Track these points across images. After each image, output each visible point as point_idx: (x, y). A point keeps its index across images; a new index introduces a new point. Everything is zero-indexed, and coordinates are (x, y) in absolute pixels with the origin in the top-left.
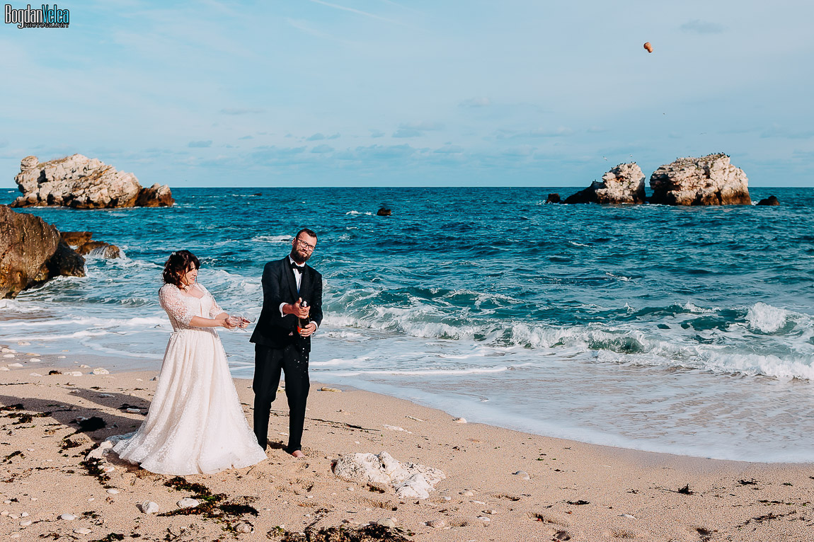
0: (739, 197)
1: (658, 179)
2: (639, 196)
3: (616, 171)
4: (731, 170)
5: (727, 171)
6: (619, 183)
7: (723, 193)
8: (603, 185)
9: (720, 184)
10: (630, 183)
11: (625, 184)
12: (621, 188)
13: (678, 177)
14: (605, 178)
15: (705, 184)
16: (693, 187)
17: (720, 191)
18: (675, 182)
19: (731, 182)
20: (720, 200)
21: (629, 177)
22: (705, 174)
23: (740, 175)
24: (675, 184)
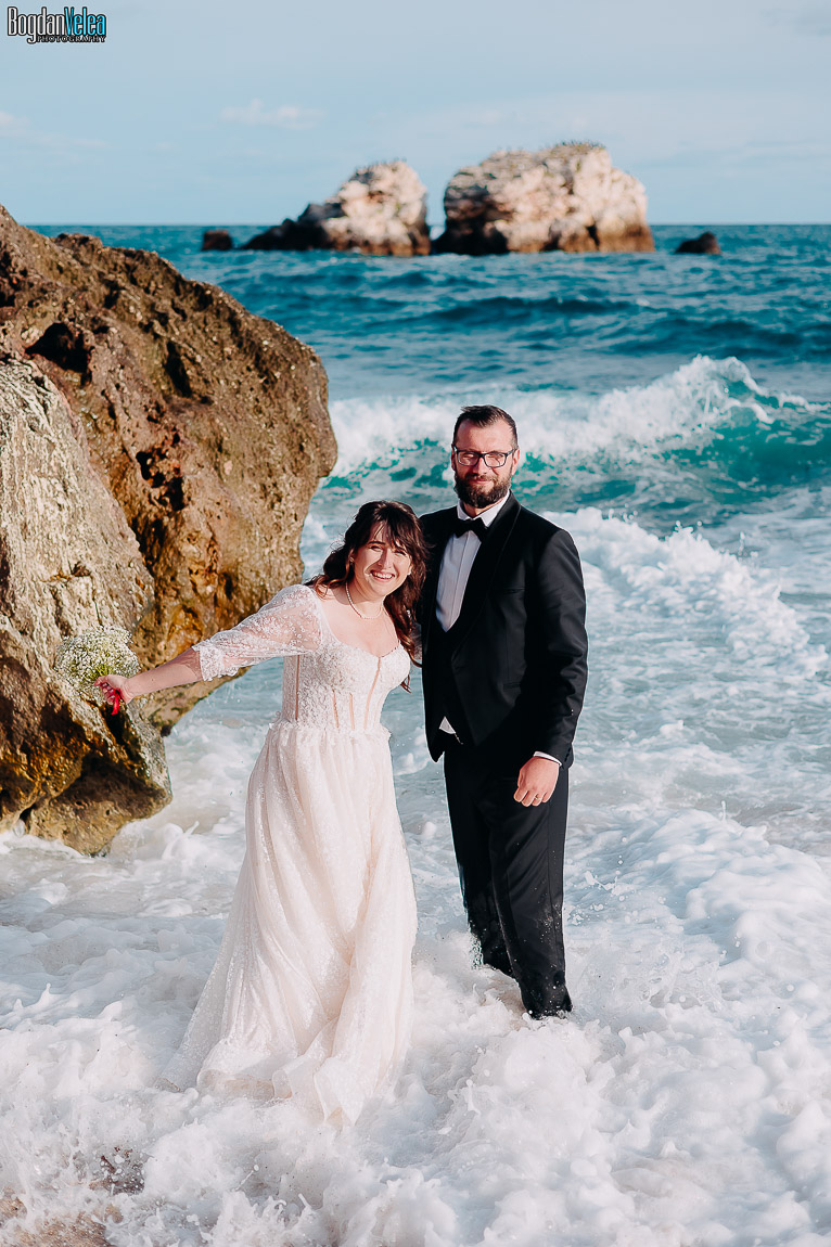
0: (633, 235)
1: (465, 197)
2: (420, 239)
3: (366, 177)
4: (616, 175)
5: (607, 180)
6: (374, 206)
7: (602, 228)
9: (596, 209)
10: (399, 207)
11: (389, 209)
12: (380, 217)
13: (510, 192)
14: (344, 194)
15: (564, 209)
16: (539, 215)
17: (595, 222)
18: (502, 204)
19: (616, 205)
20: (597, 242)
21: (396, 193)
22: (564, 186)
23: (633, 187)
24: (501, 209)
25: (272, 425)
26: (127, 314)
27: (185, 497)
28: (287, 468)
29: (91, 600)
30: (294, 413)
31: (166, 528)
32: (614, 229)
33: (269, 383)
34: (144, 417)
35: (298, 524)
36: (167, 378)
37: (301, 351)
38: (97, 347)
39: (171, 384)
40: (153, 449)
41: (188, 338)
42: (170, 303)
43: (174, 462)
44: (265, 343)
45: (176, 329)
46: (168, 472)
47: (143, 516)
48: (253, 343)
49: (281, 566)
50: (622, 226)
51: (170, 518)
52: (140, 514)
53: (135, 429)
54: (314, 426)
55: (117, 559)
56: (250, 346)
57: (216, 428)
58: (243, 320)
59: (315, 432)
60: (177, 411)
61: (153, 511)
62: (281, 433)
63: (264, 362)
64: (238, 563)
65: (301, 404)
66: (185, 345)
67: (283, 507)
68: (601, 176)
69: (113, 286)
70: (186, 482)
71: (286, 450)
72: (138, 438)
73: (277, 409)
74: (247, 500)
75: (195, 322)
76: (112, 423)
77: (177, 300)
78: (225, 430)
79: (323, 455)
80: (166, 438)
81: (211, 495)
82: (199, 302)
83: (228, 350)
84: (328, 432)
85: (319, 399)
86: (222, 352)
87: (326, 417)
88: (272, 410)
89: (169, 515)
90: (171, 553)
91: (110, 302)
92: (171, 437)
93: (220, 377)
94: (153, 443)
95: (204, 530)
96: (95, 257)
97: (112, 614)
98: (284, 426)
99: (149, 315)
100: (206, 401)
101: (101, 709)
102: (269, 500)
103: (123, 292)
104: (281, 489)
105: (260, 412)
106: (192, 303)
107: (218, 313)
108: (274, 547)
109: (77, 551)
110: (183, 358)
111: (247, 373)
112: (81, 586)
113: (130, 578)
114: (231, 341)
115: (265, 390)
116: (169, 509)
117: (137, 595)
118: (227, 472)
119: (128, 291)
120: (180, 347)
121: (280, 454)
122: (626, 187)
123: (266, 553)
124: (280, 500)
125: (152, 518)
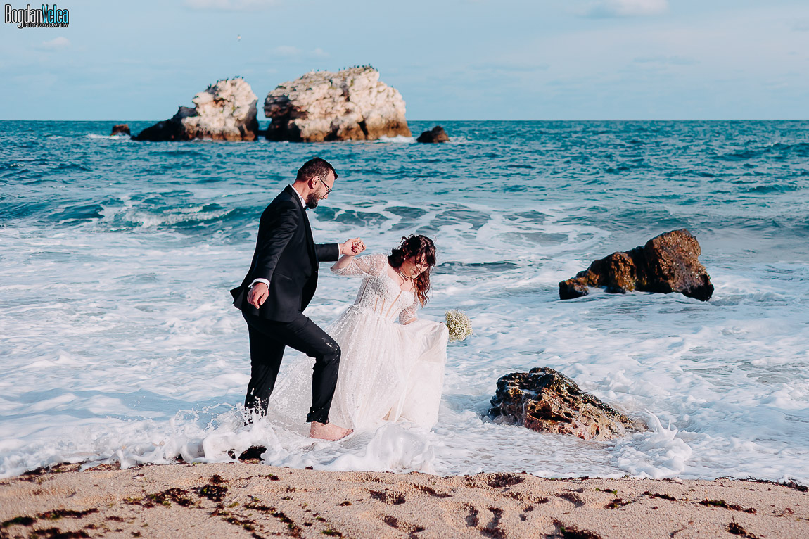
0: (393, 128)
1: (275, 103)
2: (250, 127)
3: (212, 90)
4: (381, 89)
5: (374, 92)
6: (218, 108)
7: (369, 123)
8: (194, 113)
9: (365, 111)
10: (235, 109)
11: (228, 111)
12: (221, 116)
13: (302, 99)
14: (197, 101)
15: (343, 110)
16: (326, 114)
17: (364, 119)
18: (299, 108)
19: (381, 107)
20: (366, 133)
21: (233, 100)
22: (343, 95)
23: (393, 96)
24: (298, 110)
32: (378, 123)
50: (384, 121)
68: (370, 89)
122: (388, 96)
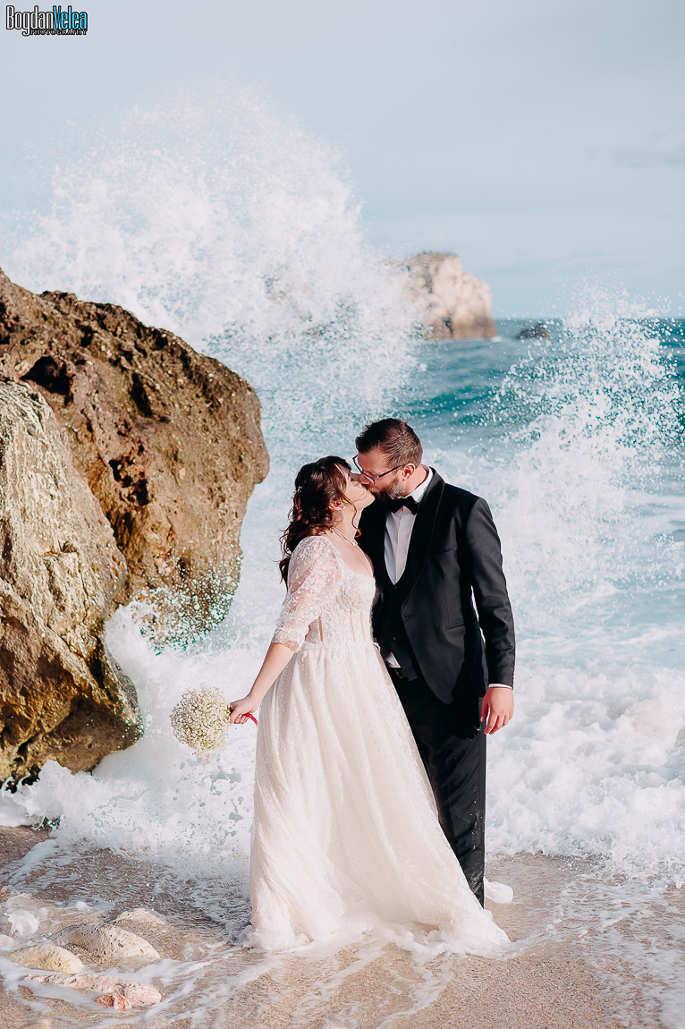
5: (460, 281)
7: (456, 319)
9: (451, 305)
15: (425, 304)
17: (450, 315)
19: (467, 301)
20: (452, 330)
22: (425, 286)
23: (479, 288)
25: (216, 441)
26: (99, 352)
27: (149, 495)
28: (229, 476)
29: (77, 572)
30: (234, 431)
31: (134, 519)
32: (465, 320)
33: (214, 407)
34: (115, 431)
35: (238, 520)
36: (132, 402)
37: (239, 382)
38: (77, 374)
39: (136, 407)
40: (122, 457)
41: (149, 371)
42: (133, 344)
43: (140, 467)
44: (211, 375)
45: (139, 364)
46: (135, 476)
47: (115, 510)
48: (201, 375)
49: (225, 554)
50: (472, 317)
51: (137, 511)
52: (112, 509)
53: (107, 441)
54: (250, 442)
55: (97, 540)
56: (199, 378)
57: (172, 442)
58: (193, 357)
59: (251, 447)
60: (141, 427)
61: (123, 506)
62: (224, 447)
63: (210, 391)
64: (191, 551)
65: (240, 424)
66: (146, 376)
67: (226, 506)
68: (454, 279)
69: (87, 330)
70: (150, 482)
71: (228, 461)
72: (110, 449)
73: (220, 428)
74: (198, 500)
75: (154, 358)
76: (90, 436)
77: (138, 341)
78: (180, 443)
79: (258, 465)
80: (133, 448)
81: (170, 494)
82: (156, 343)
83: (180, 381)
84: (262, 448)
85: (254, 421)
86: (176, 382)
87: (260, 435)
88: (216, 429)
89: (136, 509)
90: (138, 540)
91: (85, 342)
92: (137, 448)
93: (175, 402)
94: (122, 452)
95: (164, 521)
96: (73, 308)
97: (94, 584)
98: (226, 441)
99: (117, 353)
100: (164, 420)
101: (86, 661)
102: (215, 501)
103: (96, 335)
104: (225, 492)
105: (207, 430)
106: (151, 344)
107: (172, 352)
108: (219, 538)
109: (65, 532)
110: (145, 386)
111: (196, 399)
112: (69, 559)
113: (108, 556)
114: (183, 374)
115: (211, 413)
116: (136, 504)
117: (114, 569)
118: (182, 477)
119: (100, 334)
120: (143, 377)
121: (224, 464)
122: (474, 287)
123: (213, 543)
124: (224, 501)
125: (122, 512)
